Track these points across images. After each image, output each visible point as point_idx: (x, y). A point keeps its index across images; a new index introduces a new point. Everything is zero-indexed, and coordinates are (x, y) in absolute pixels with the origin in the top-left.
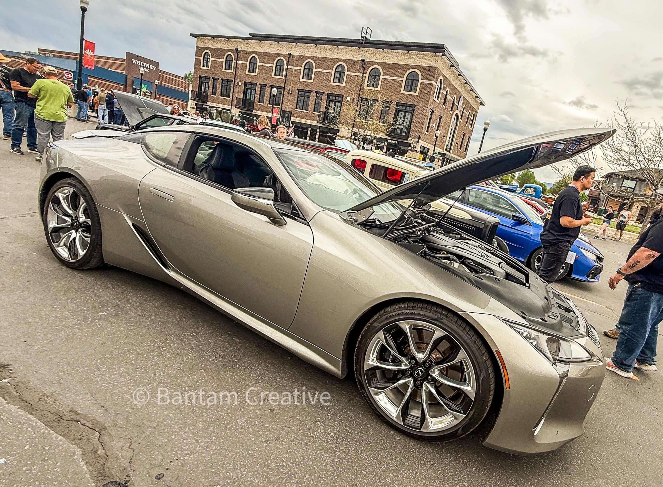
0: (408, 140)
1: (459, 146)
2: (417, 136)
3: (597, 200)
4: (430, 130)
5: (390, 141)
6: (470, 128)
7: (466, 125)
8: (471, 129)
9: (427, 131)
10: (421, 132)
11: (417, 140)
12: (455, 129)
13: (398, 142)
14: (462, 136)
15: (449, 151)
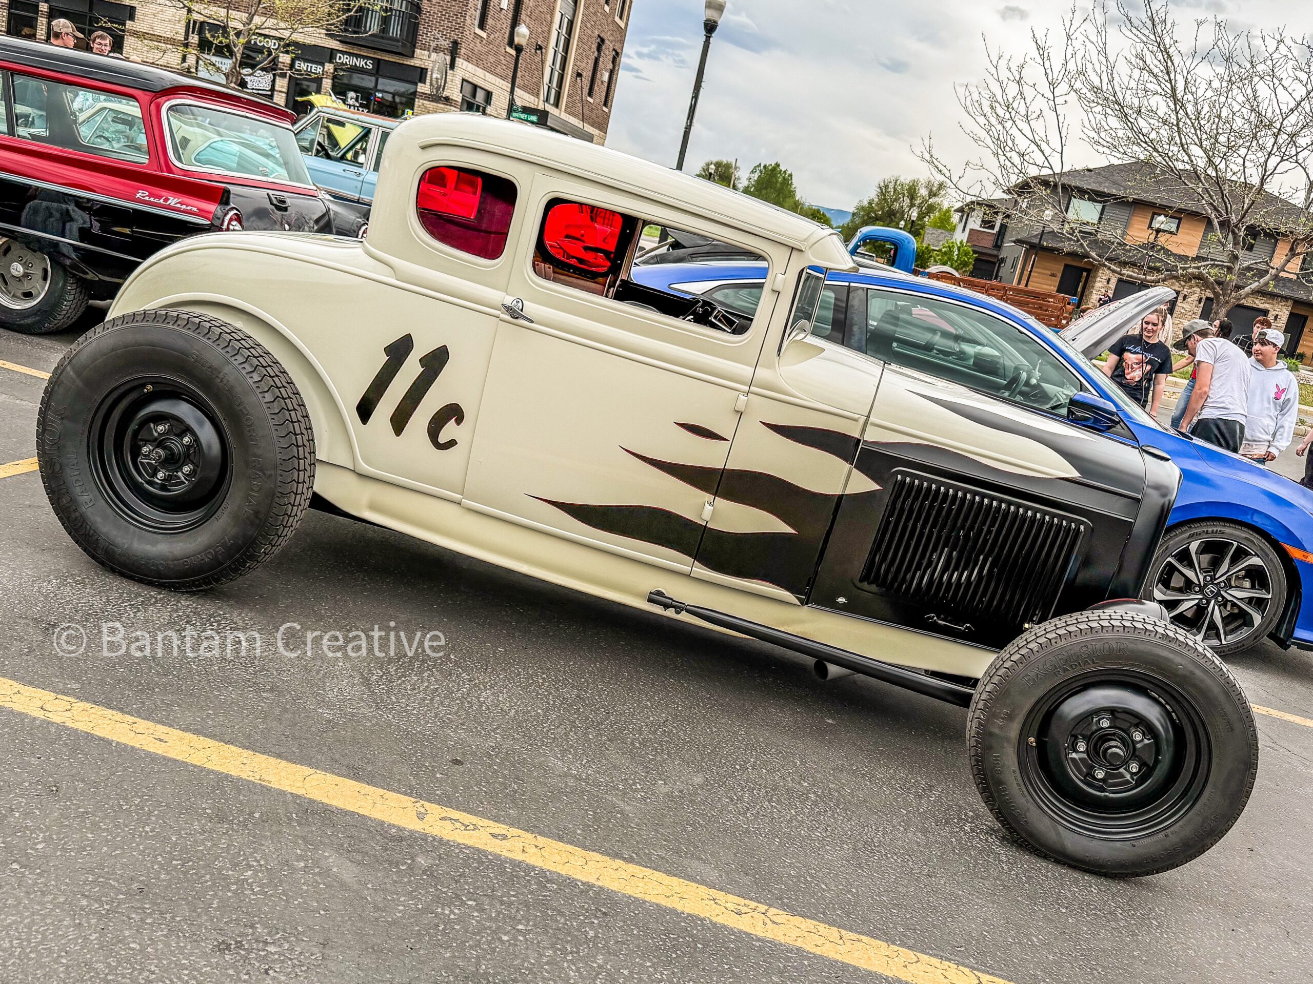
0: (412, 57)
1: (586, 82)
2: (445, 44)
3: (995, 263)
4: (490, 21)
5: (345, 59)
6: (617, 19)
7: (607, 8)
8: (622, 25)
9: (482, 26)
10: (461, 28)
11: (448, 58)
12: (571, 23)
13: (378, 62)
14: (594, 47)
15: (557, 104)
